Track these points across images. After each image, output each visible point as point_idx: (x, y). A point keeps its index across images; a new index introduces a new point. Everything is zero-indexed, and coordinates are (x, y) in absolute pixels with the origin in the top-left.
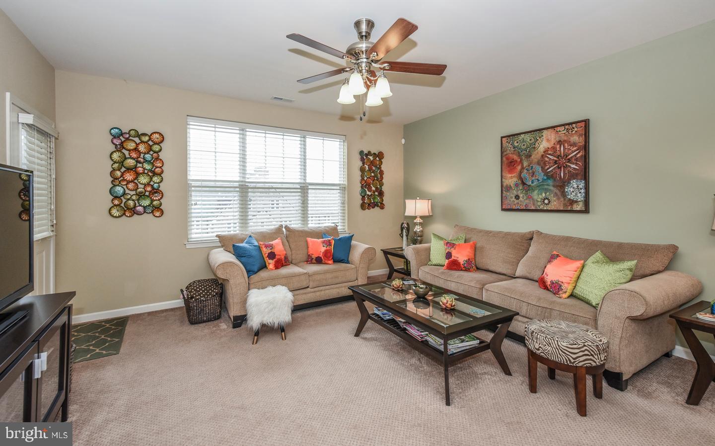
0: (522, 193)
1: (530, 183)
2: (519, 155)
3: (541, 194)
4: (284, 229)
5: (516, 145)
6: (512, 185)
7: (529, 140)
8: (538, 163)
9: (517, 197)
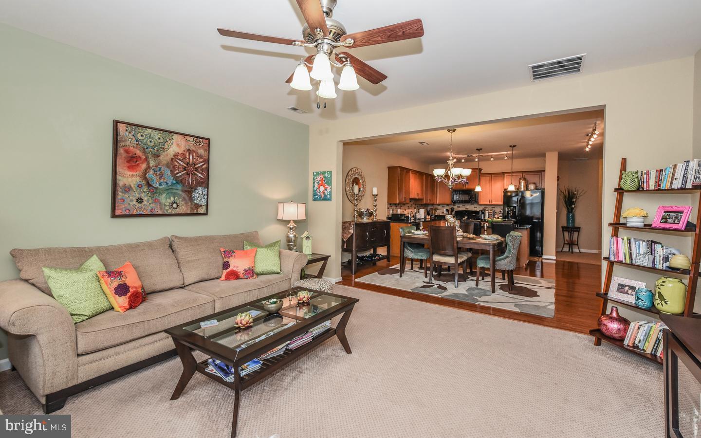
0: (147, 195)
1: (158, 185)
3: (170, 198)
5: (141, 138)
6: (132, 186)
7: (157, 138)
8: (168, 166)
9: (140, 200)
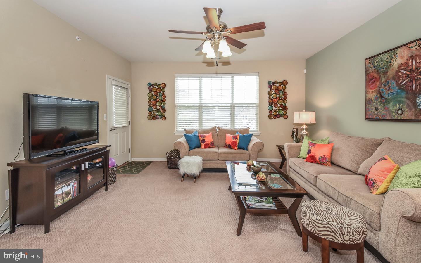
0: (380, 105)
1: (387, 96)
2: (378, 73)
3: (396, 106)
4: (217, 129)
5: (376, 64)
6: (373, 99)
7: (385, 59)
8: (393, 78)
9: (377, 109)
